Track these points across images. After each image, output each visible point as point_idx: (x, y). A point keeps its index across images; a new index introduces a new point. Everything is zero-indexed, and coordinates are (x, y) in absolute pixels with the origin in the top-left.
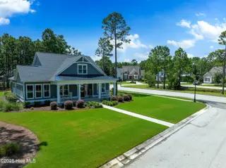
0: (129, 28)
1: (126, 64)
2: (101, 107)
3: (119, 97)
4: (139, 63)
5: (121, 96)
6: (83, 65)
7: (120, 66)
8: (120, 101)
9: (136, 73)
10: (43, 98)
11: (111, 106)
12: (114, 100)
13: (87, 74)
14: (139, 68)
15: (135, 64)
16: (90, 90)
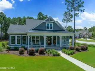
0: (83, 2)
1: (81, 30)
2: (59, 55)
3: (77, 47)
4: (88, 29)
5: (79, 46)
6: (50, 23)
7: (77, 31)
8: (78, 50)
9: (86, 34)
10: (21, 45)
11: (69, 55)
12: (72, 49)
13: (53, 29)
14: (88, 31)
15: (86, 30)
16: (54, 41)
